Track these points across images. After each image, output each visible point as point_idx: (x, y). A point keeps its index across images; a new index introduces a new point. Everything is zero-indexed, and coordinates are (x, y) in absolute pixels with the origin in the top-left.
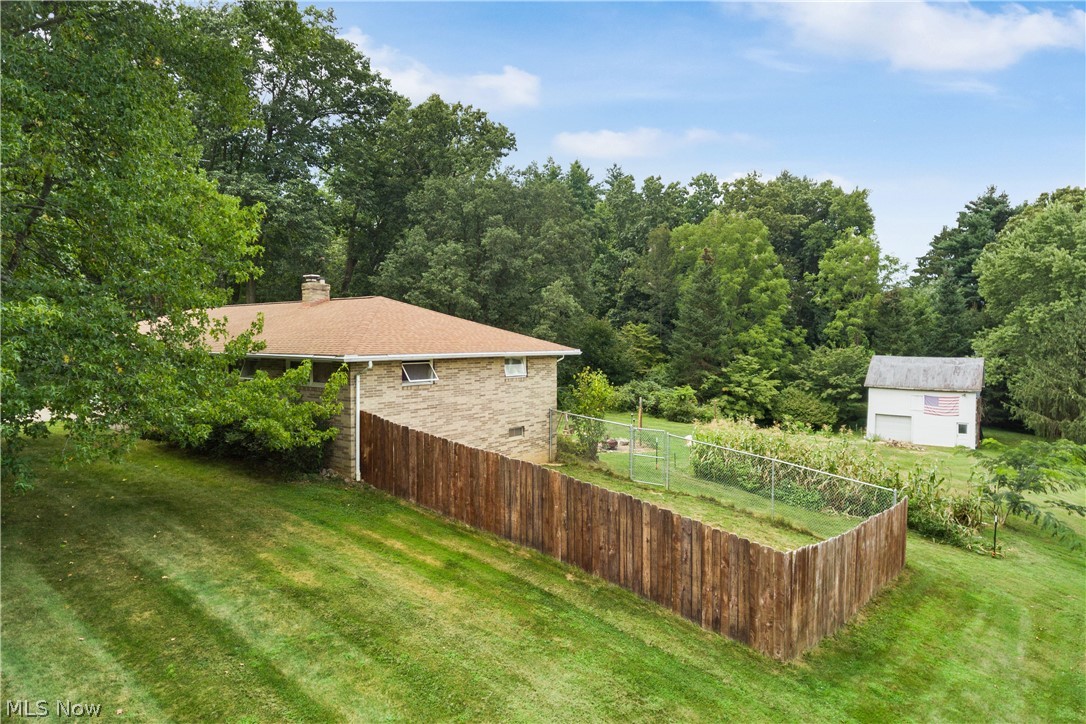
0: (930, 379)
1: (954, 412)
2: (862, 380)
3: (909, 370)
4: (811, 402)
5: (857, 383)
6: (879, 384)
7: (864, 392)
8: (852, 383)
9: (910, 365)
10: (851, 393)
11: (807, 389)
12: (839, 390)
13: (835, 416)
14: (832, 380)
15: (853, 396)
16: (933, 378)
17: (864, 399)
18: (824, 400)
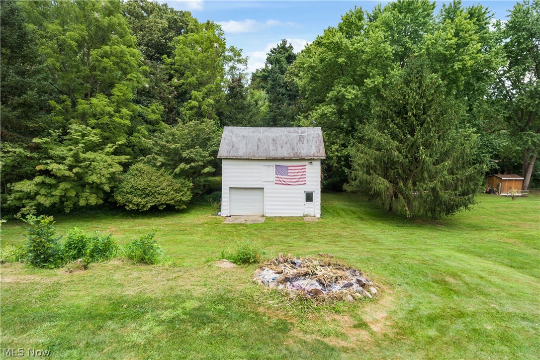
0: (279, 148)
1: (302, 181)
2: (215, 153)
3: (259, 140)
4: (162, 178)
5: (210, 155)
6: (232, 154)
7: (217, 165)
8: (204, 157)
9: (260, 135)
10: (204, 167)
11: (159, 164)
12: (193, 164)
13: (189, 193)
14: (185, 154)
15: (206, 170)
16: (282, 147)
17: (218, 172)
18: (176, 176)
